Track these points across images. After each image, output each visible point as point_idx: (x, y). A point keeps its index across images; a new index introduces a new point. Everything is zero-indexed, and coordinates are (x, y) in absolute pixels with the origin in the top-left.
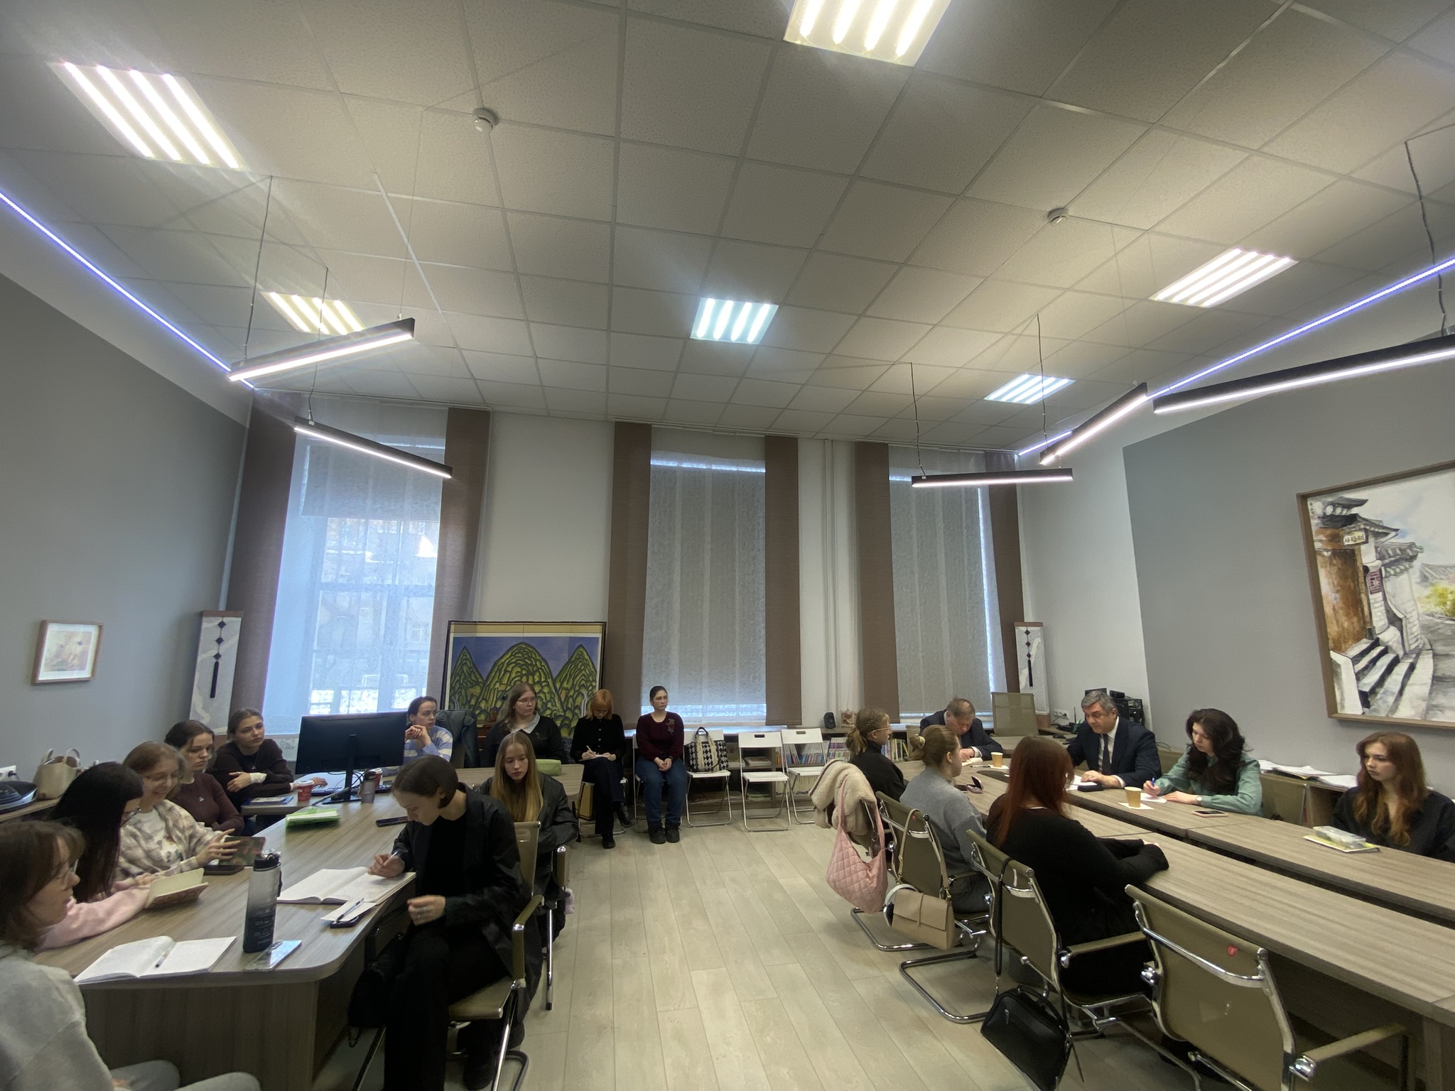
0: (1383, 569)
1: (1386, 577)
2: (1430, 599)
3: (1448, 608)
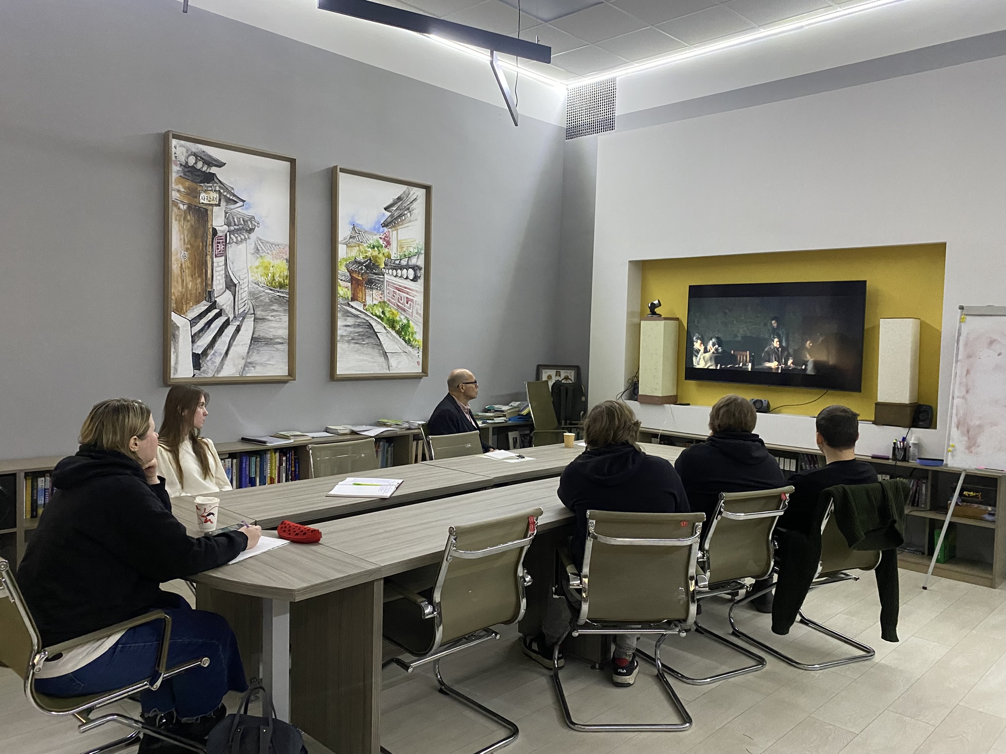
0: (228, 234)
1: (229, 243)
2: (258, 270)
3: (269, 279)
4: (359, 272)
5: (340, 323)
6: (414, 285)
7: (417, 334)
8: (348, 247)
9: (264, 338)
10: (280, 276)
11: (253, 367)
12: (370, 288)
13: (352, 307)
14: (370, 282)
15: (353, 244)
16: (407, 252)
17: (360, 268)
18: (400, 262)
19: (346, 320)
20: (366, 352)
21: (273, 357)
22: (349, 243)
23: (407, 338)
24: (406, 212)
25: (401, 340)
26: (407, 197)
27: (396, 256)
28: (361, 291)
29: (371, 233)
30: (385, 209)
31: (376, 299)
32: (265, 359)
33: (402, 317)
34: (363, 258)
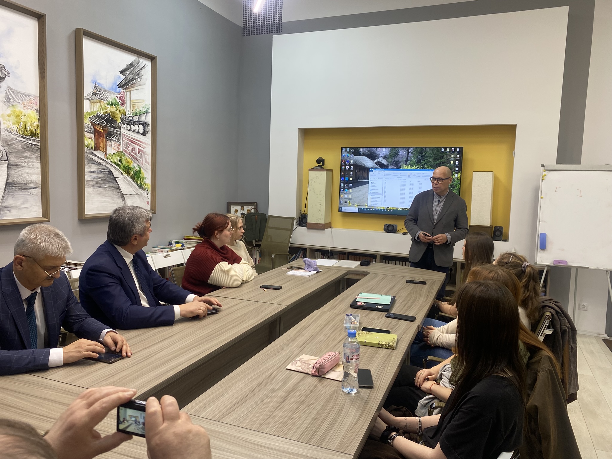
2: (10, 118)
3: (21, 127)
4: (100, 125)
5: (87, 169)
6: (143, 138)
7: (147, 179)
8: (91, 102)
9: (18, 183)
10: (31, 125)
11: (9, 210)
12: (110, 139)
13: (96, 156)
14: (110, 135)
15: (95, 101)
16: (137, 111)
17: (101, 121)
18: (132, 119)
19: (90, 167)
20: (107, 195)
21: (27, 201)
22: (92, 99)
23: (139, 182)
24: (136, 77)
25: (134, 184)
26: (138, 64)
27: (129, 113)
28: (103, 142)
29: (110, 92)
30: (121, 72)
31: (114, 149)
32: (19, 203)
33: (135, 165)
34: (104, 113)
